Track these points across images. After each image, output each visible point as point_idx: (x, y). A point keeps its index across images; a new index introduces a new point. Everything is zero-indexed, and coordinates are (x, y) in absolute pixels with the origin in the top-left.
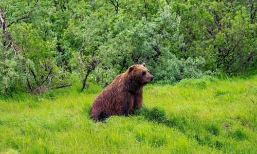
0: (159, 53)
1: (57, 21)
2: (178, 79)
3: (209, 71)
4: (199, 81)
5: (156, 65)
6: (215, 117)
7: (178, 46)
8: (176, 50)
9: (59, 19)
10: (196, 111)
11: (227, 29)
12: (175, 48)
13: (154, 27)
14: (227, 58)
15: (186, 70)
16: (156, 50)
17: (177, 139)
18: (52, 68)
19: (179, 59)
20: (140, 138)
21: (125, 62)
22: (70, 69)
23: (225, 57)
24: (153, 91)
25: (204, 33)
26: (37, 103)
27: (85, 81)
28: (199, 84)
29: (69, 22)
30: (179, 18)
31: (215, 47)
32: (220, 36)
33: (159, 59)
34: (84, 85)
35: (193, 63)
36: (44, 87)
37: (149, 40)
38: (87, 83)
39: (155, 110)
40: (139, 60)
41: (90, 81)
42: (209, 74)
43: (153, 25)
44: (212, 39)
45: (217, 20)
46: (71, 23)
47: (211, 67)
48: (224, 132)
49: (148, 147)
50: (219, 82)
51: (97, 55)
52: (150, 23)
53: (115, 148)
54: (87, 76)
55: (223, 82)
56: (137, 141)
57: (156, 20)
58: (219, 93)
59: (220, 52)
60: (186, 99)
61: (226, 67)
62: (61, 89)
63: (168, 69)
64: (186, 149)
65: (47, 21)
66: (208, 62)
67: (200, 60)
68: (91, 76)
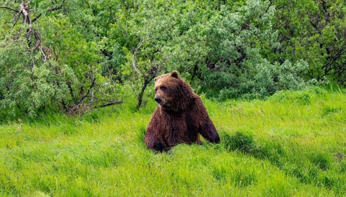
0: (244, 56)
1: (101, 12)
2: (270, 91)
3: (314, 80)
4: (299, 93)
5: (240, 71)
6: (323, 143)
7: (270, 45)
8: (267, 51)
9: (103, 10)
10: (296, 135)
11: (337, 21)
12: (266, 48)
13: (238, 19)
14: (338, 61)
15: (281, 78)
16: (239, 51)
17: (270, 176)
18: (95, 79)
19: (272, 63)
20: (218, 175)
21: (196, 68)
22: (120, 80)
23: (335, 59)
24: (236, 109)
25: (305, 27)
26: (75, 128)
27: (141, 96)
28: (300, 98)
29: (116, 14)
30: (273, 8)
31: (321, 46)
32: (328, 30)
33: (243, 63)
34: (140, 101)
35: (292, 68)
36: (84, 106)
37: (231, 37)
38: (144, 98)
39: (239, 134)
40: (216, 66)
41: (149, 96)
42: (314, 84)
43: (236, 16)
44: (317, 35)
45: (324, 8)
46: (120, 14)
47: (316, 74)
48: (335, 164)
49: (230, 188)
50: (328, 95)
51: (158, 60)
52: (232, 14)
53: (183, 189)
54: (143, 89)
55: (333, 95)
56: (215, 179)
57: (240, 9)
58: (328, 111)
59: (328, 53)
60: (282, 119)
61: (337, 74)
62: (107, 108)
63: (257, 77)
64: (283, 188)
65: (86, 13)
66: (312, 68)
67: (301, 65)
68: (149, 90)
